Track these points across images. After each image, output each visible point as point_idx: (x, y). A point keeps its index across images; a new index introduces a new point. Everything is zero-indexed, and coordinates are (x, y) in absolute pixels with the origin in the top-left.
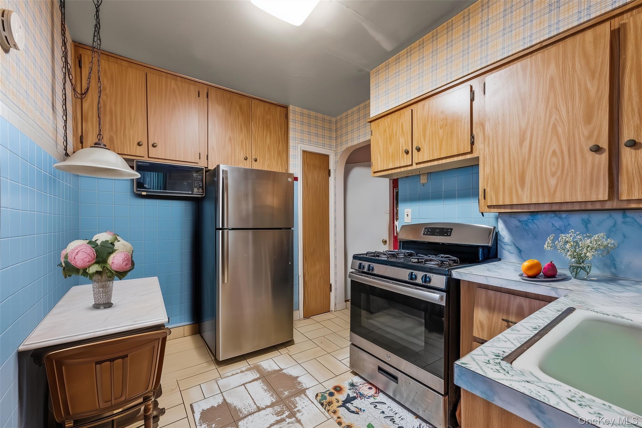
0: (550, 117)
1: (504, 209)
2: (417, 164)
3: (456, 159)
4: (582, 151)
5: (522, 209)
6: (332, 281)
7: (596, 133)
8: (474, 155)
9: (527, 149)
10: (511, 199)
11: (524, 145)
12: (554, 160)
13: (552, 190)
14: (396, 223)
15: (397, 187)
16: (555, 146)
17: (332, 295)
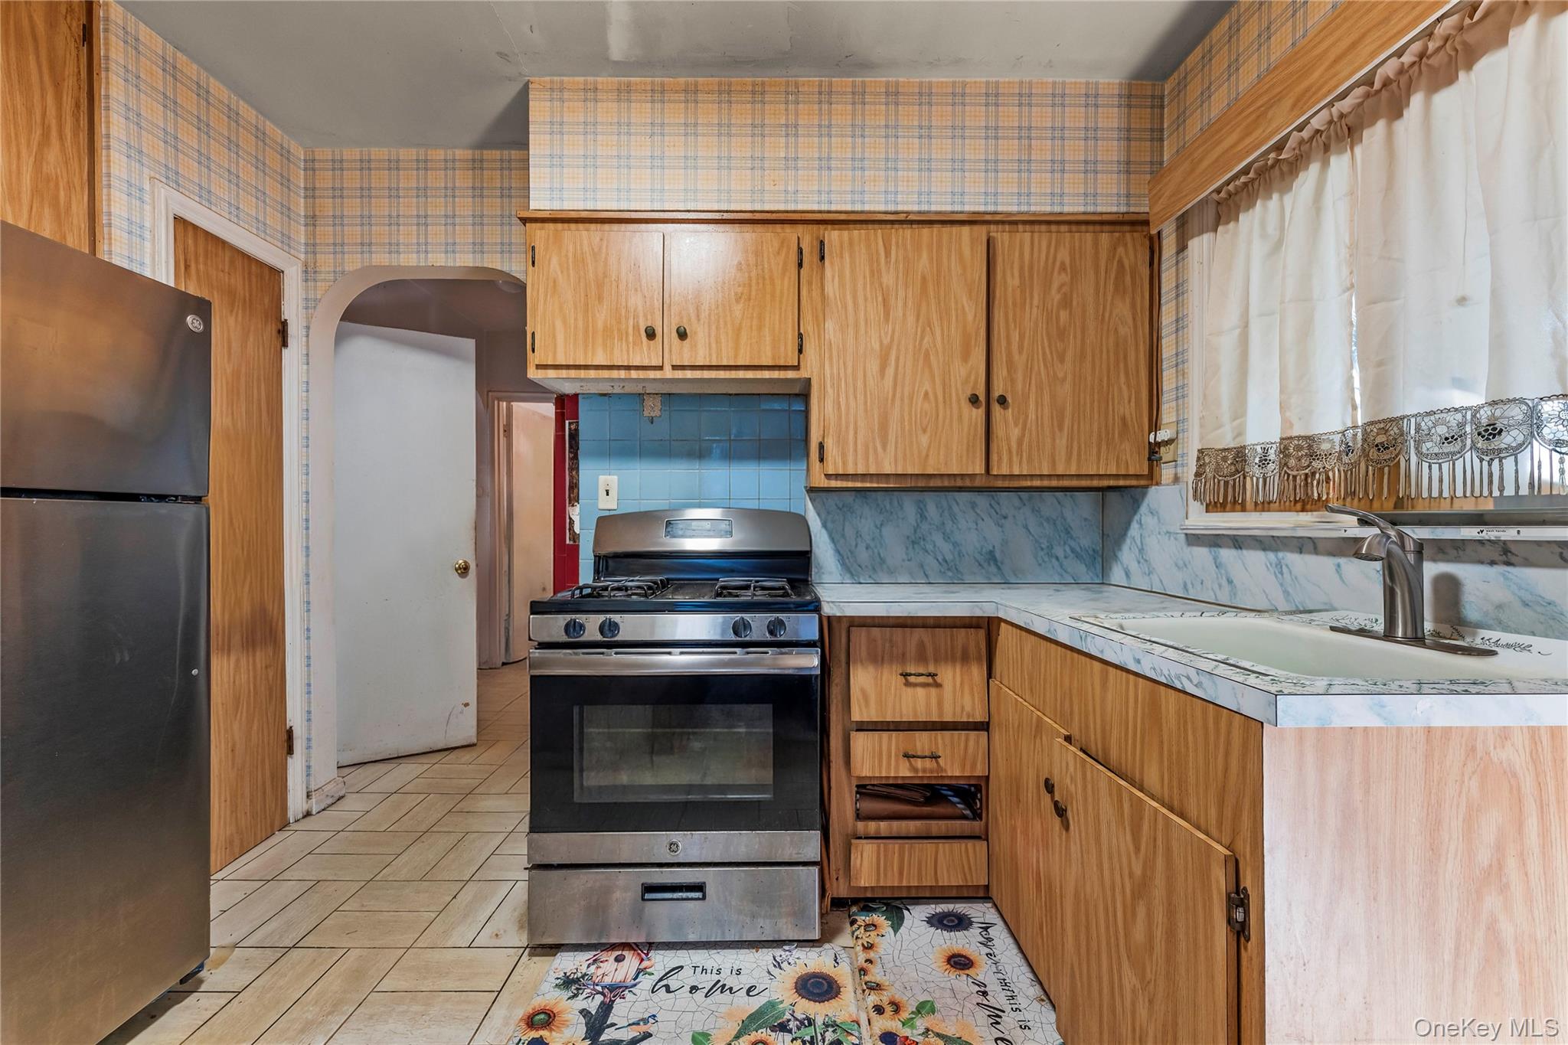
0: (922, 339)
1: (852, 481)
2: (675, 368)
3: (767, 374)
4: (959, 401)
5: (878, 483)
6: (295, 716)
7: (973, 378)
8: (803, 374)
9: (891, 383)
10: (867, 466)
11: (887, 372)
12: (926, 406)
13: (924, 453)
14: (575, 513)
15: (577, 417)
16: (927, 386)
17: (295, 767)
